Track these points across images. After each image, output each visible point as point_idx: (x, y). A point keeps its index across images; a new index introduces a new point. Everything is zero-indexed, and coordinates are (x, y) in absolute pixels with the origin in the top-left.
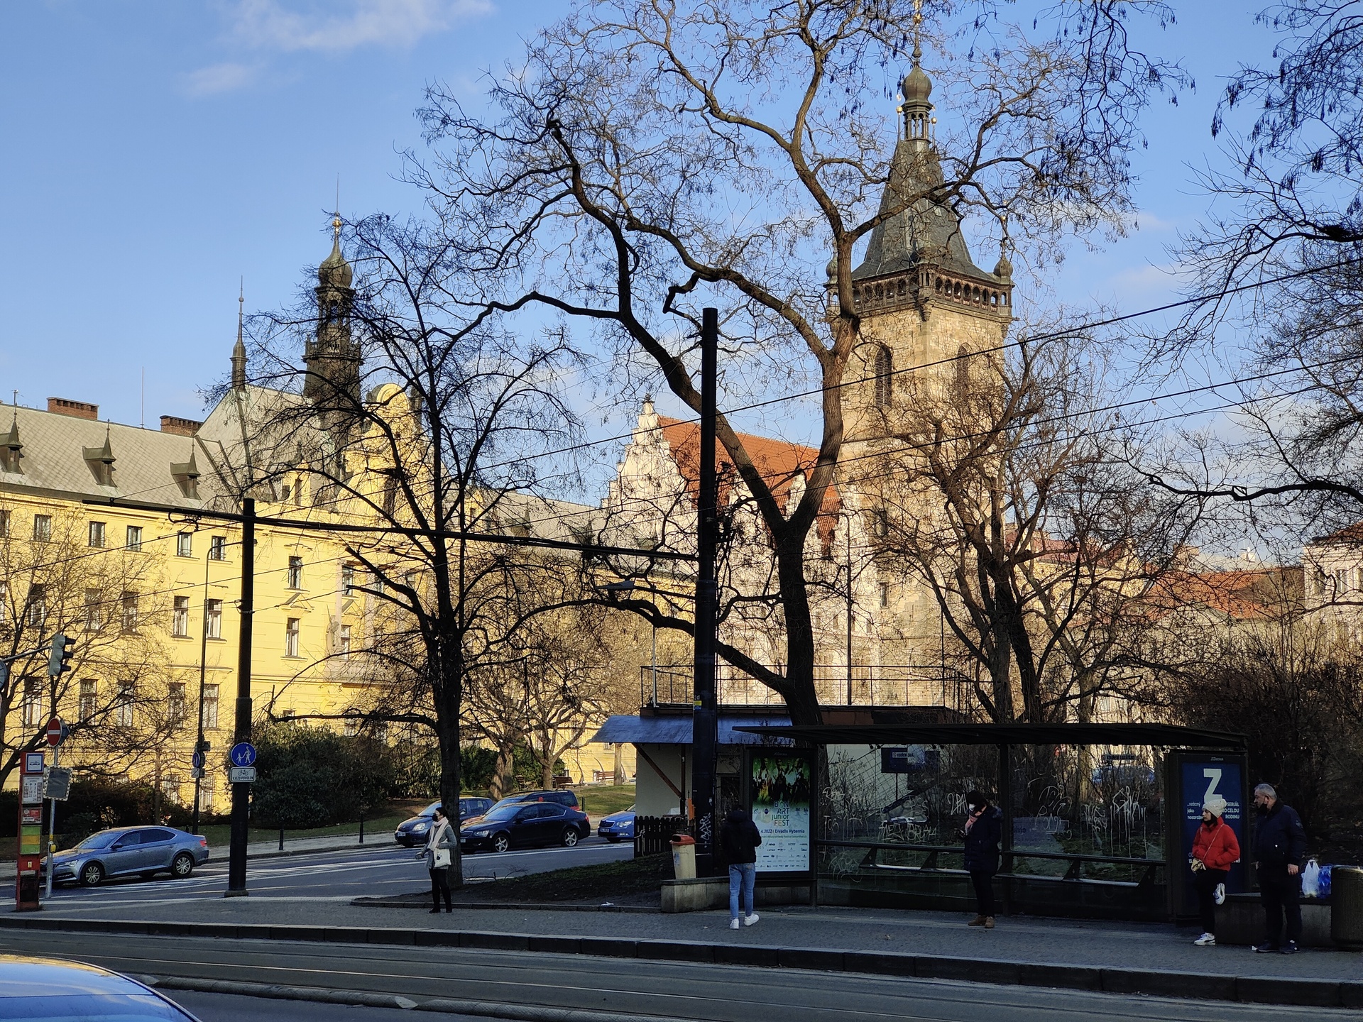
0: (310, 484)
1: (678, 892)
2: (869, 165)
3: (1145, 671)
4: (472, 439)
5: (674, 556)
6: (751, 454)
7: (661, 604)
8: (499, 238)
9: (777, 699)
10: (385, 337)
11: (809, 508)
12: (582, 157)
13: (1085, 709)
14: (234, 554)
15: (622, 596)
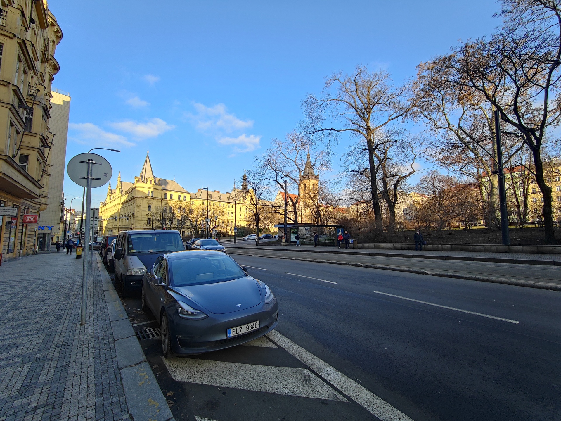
0: (242, 199)
1: (283, 244)
2: (303, 164)
3: (334, 219)
4: (260, 194)
5: (282, 207)
6: (290, 196)
7: (281, 212)
8: (262, 172)
9: (293, 222)
10: (250, 183)
11: (297, 201)
12: (271, 163)
13: (327, 223)
14: (234, 207)
15: (276, 211)
